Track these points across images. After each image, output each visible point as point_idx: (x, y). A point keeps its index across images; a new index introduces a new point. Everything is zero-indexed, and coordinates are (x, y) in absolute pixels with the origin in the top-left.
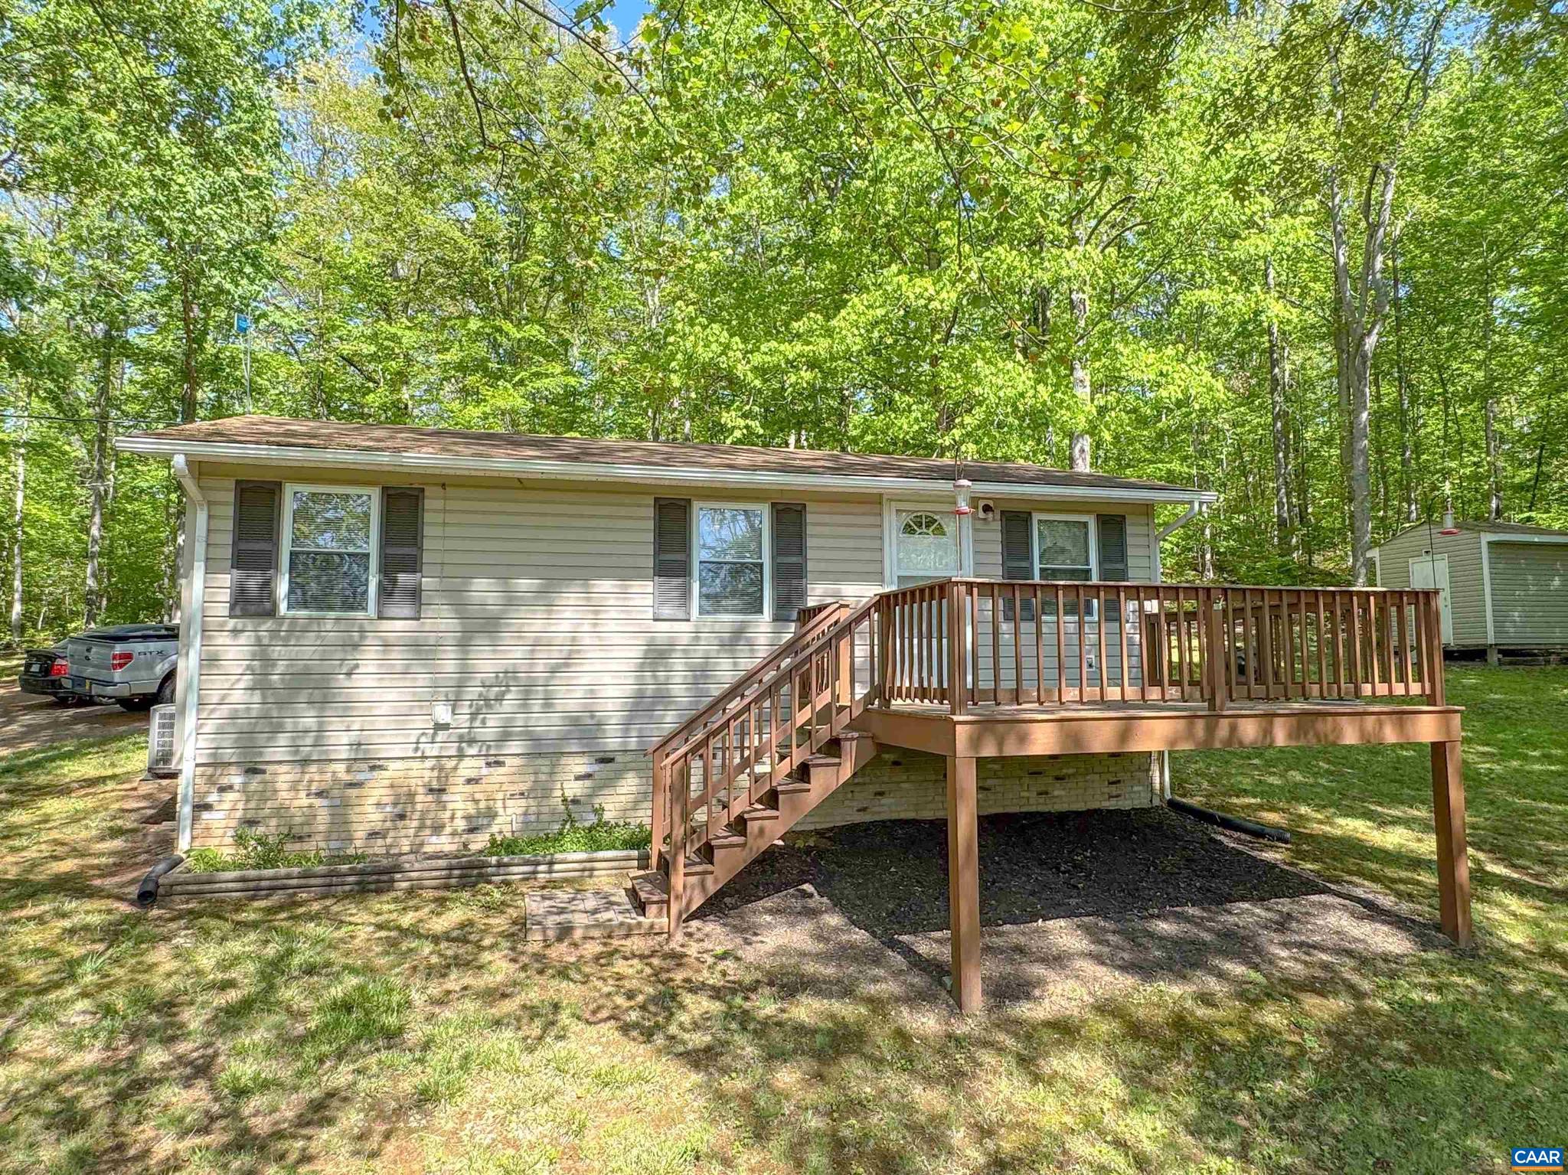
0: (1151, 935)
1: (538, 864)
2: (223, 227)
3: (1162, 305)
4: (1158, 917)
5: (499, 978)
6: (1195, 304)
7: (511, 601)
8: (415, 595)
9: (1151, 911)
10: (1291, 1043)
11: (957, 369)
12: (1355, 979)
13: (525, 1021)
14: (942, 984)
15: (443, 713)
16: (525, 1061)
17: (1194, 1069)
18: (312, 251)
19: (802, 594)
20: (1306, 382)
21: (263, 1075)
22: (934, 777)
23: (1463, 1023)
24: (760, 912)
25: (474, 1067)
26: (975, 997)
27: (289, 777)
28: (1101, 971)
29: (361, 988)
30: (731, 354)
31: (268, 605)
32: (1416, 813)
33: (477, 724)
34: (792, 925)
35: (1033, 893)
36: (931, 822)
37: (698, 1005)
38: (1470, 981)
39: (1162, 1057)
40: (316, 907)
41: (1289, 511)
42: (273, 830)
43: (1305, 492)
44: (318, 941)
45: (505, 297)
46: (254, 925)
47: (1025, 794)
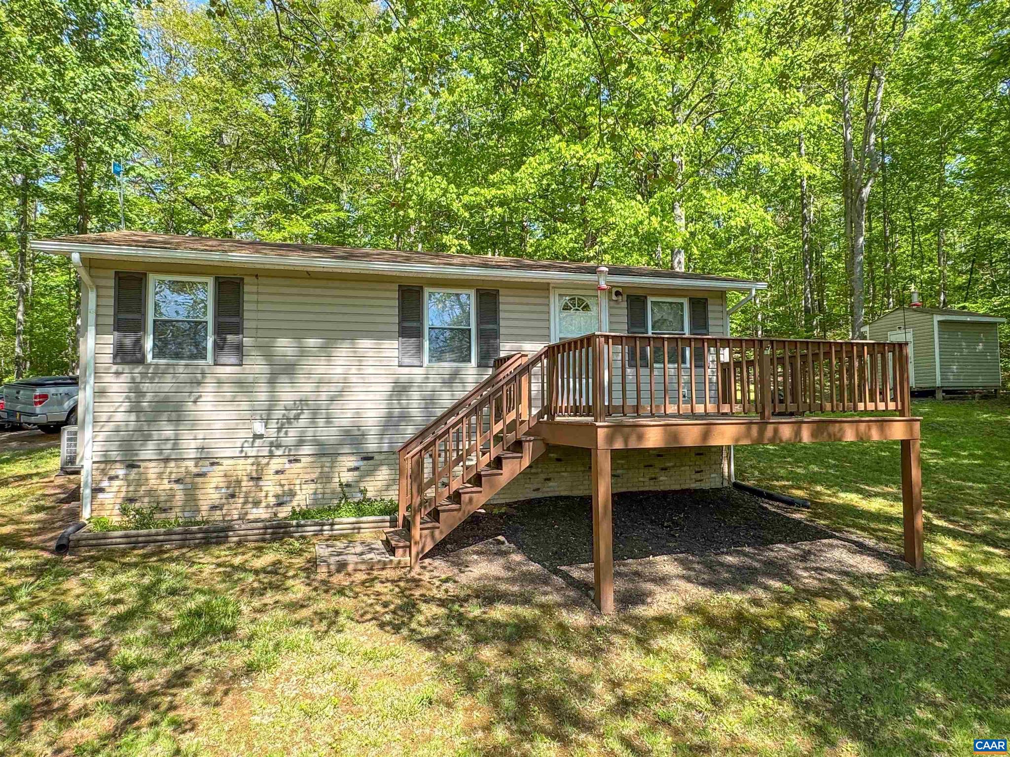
0: (722, 564)
1: (323, 525)
2: (102, 107)
3: (732, 169)
4: (727, 553)
5: (299, 595)
6: (754, 164)
7: (303, 353)
8: (239, 349)
9: (722, 550)
10: (810, 628)
11: (598, 206)
12: (850, 589)
13: (316, 621)
14: (588, 595)
15: (259, 428)
16: (317, 646)
17: (749, 644)
18: (165, 125)
19: (497, 350)
20: (824, 219)
21: (143, 657)
22: (583, 469)
23: (917, 614)
24: (470, 554)
25: (284, 651)
26: (609, 603)
27: (156, 470)
28: (689, 586)
29: (207, 603)
30: (448, 195)
31: (139, 356)
32: (890, 490)
33: (282, 434)
34: (490, 561)
35: (646, 540)
36: (581, 498)
37: (429, 610)
38: (922, 589)
39: (728, 638)
40: (176, 553)
41: (812, 304)
42: (146, 505)
43: (823, 291)
44: (178, 574)
45: (296, 159)
46: (135, 565)
47: (641, 479)
